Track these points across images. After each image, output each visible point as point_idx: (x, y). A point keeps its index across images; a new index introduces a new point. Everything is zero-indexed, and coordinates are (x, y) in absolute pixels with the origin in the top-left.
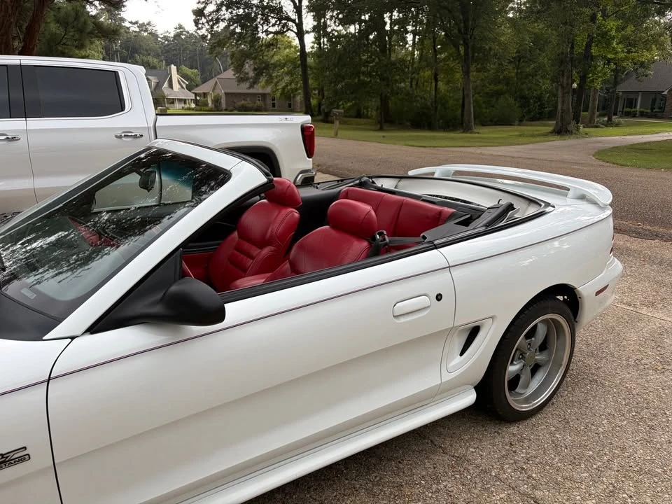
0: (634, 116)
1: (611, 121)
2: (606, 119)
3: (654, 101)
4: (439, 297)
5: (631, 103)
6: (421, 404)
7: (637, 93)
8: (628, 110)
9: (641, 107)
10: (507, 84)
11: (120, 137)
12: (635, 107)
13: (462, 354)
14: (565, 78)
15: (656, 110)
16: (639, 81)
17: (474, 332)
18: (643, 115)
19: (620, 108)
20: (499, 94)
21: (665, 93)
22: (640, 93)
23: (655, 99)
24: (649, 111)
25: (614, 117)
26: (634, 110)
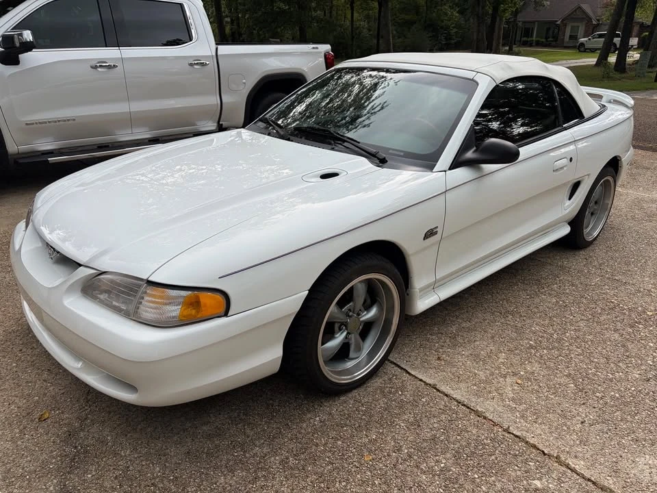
0: (531, 45)
1: (512, 50)
2: (507, 48)
3: (548, 29)
4: (571, 160)
5: (527, 32)
6: (547, 231)
7: (534, 22)
8: (525, 39)
9: (537, 36)
10: (417, 13)
11: (191, 65)
12: (532, 36)
13: (570, 199)
14: (480, 8)
15: (551, 39)
16: (537, 10)
17: (576, 186)
18: (538, 44)
19: (518, 38)
20: (410, 24)
21: (558, 23)
22: (536, 23)
23: (550, 28)
24: (544, 40)
25: (514, 46)
26: (529, 39)
